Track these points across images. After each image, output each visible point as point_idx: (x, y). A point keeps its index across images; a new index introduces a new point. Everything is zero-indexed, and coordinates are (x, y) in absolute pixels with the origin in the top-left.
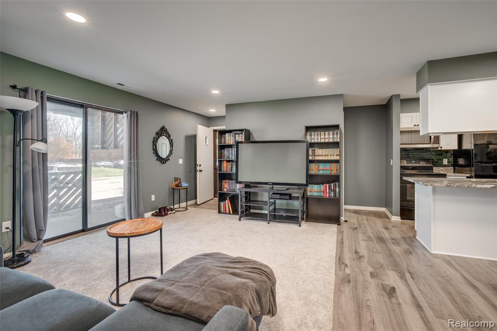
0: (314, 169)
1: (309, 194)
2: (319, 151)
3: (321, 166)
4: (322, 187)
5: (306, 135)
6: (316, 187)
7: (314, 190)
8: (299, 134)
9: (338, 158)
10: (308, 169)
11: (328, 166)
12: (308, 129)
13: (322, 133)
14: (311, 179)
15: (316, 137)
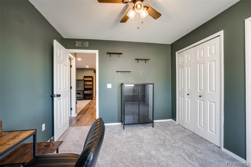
0: (86, 87)
1: (85, 93)
2: (87, 82)
3: (88, 86)
4: (88, 91)
5: (84, 78)
6: (87, 91)
7: (86, 92)
8: (82, 78)
9: (92, 84)
10: (84, 87)
11: (90, 86)
12: (85, 77)
13: (88, 78)
14: (86, 89)
15: (86, 79)
